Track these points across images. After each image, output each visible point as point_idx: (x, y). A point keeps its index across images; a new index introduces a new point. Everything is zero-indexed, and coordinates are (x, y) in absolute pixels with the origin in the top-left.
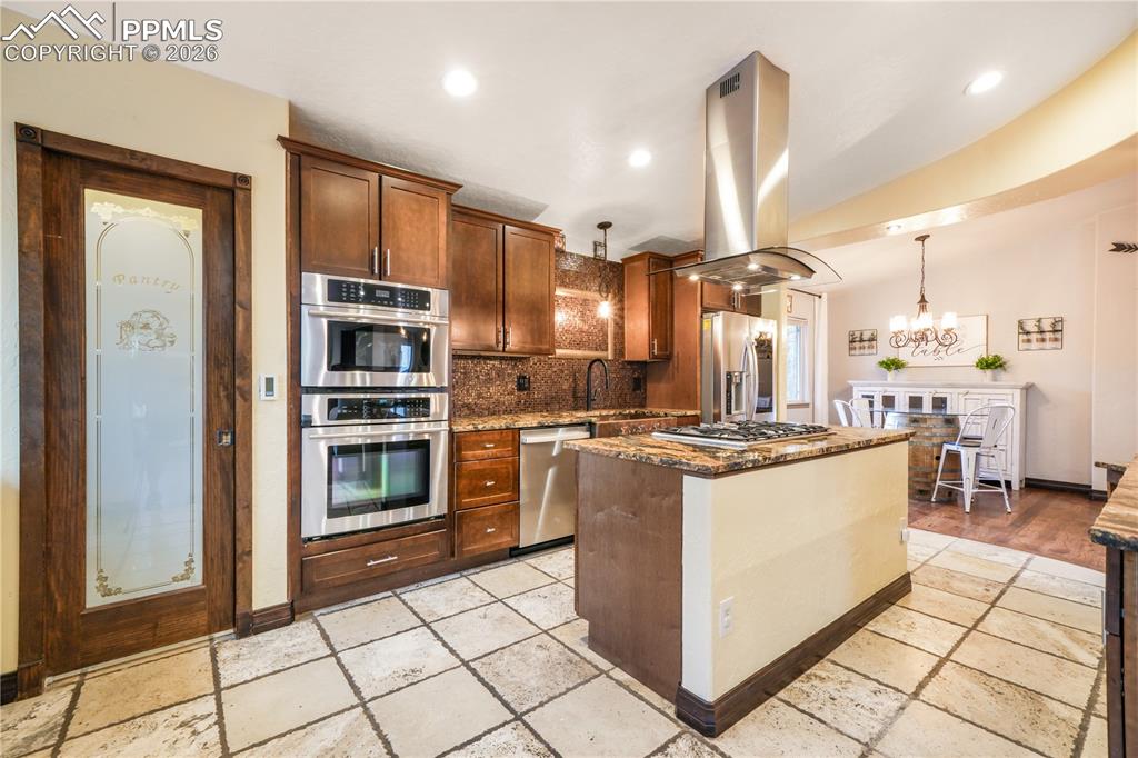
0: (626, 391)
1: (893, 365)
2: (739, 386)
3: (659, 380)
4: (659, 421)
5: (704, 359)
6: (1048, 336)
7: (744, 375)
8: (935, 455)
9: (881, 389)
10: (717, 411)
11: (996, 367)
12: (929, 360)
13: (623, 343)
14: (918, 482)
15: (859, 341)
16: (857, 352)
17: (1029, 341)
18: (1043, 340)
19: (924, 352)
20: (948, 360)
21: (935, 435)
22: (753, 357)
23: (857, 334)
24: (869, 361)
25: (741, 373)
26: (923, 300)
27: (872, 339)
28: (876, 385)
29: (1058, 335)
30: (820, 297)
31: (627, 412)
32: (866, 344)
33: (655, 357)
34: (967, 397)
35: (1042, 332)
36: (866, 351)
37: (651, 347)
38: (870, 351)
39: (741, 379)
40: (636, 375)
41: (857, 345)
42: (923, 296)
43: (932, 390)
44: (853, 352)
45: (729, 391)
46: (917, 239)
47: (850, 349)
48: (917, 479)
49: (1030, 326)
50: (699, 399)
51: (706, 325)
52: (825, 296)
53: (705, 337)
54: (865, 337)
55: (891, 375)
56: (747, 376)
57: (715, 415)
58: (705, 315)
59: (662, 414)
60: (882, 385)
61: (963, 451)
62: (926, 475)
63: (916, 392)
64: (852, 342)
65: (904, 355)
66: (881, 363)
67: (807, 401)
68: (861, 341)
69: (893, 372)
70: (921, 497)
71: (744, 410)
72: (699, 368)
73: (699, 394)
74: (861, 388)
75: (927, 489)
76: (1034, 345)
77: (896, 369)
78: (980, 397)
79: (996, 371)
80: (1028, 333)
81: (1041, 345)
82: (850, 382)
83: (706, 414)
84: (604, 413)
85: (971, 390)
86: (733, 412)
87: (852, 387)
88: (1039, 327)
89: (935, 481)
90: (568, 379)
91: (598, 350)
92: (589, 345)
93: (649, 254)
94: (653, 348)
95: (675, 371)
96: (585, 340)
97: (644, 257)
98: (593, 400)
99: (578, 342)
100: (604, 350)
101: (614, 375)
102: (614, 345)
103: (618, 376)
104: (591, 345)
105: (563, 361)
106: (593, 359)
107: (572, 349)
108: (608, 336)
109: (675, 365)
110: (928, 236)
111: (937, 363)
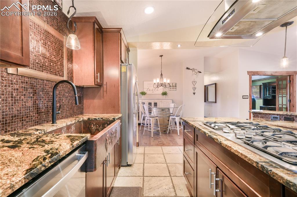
1: (144, 93)
5: (122, 87)
8: (168, 120)
11: (166, 95)
13: (72, 73)
14: (164, 129)
19: (150, 90)
21: (167, 114)
26: (162, 75)
34: (162, 102)
35: (173, 86)
37: (96, 77)
42: (162, 73)
43: (154, 101)
48: (164, 128)
50: (120, 108)
51: (123, 70)
53: (122, 75)
55: (143, 97)
58: (123, 64)
59: (111, 119)
61: (176, 118)
62: (166, 126)
63: (150, 101)
66: (141, 93)
69: (144, 95)
70: (164, 133)
72: (120, 91)
73: (120, 105)
75: (166, 130)
76: (172, 89)
78: (164, 102)
80: (171, 86)
83: (123, 116)
85: (162, 100)
88: (173, 85)
89: (168, 127)
90: (31, 97)
91: (57, 75)
92: (50, 69)
93: (95, 19)
94: (97, 79)
95: (105, 93)
96: (47, 65)
97: (91, 20)
98: (57, 114)
99: (41, 65)
100: (61, 76)
101: (67, 95)
102: (68, 74)
103: (70, 95)
104: (52, 70)
105: (26, 79)
106: (58, 82)
107: (35, 70)
108: (63, 66)
109: (105, 90)
110: (163, 56)
111: (153, 93)
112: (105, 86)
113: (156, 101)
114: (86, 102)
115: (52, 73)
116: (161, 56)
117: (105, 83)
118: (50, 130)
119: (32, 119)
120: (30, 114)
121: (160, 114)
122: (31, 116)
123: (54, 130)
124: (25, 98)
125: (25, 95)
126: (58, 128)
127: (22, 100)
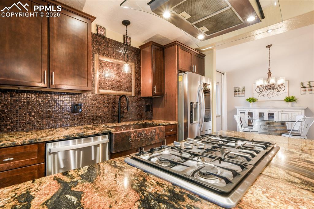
0: (142, 112)
1: (252, 100)
2: (196, 109)
3: (158, 107)
4: (155, 129)
5: (179, 96)
7: (198, 103)
9: (247, 110)
10: (186, 121)
11: (293, 101)
12: (266, 98)
13: (140, 88)
15: (238, 91)
16: (237, 95)
17: (305, 90)
18: (311, 90)
19: (263, 95)
20: (272, 99)
22: (202, 96)
23: (237, 89)
24: (242, 99)
25: (197, 103)
26: (270, 73)
27: (243, 91)
28: (246, 108)
30: (224, 74)
31: (141, 122)
32: (241, 92)
33: (155, 95)
34: (282, 113)
35: (311, 87)
36: (241, 95)
37: (153, 90)
38: (243, 95)
39: (197, 106)
40: (147, 104)
41: (237, 93)
42: (270, 71)
43: (268, 110)
44: (236, 96)
45: (191, 112)
46: (267, 47)
47: (235, 94)
49: (306, 85)
50: (177, 116)
51: (180, 79)
52: (225, 74)
53: (179, 85)
54: (240, 90)
55: (251, 105)
56: (199, 104)
57: (184, 123)
58: (180, 74)
59: (158, 124)
60: (248, 108)
63: (262, 111)
64: (236, 91)
65: (256, 96)
66: (247, 100)
67: (219, 115)
68: (239, 91)
69: (252, 103)
71: (198, 121)
72: (176, 100)
73: (177, 113)
74: (240, 110)
76: (308, 92)
77: (253, 102)
79: (293, 102)
80: (305, 87)
82: (236, 107)
83: (180, 123)
84: (128, 123)
85: (283, 110)
86: (194, 122)
87: (236, 109)
88: (309, 85)
90: (107, 106)
91: (126, 91)
92: (121, 88)
93: (152, 43)
94: (154, 91)
95: (166, 102)
96: (118, 85)
97: (149, 44)
98: (121, 117)
99: (114, 86)
100: (129, 91)
101: (135, 104)
102: (136, 89)
103: (138, 104)
104: (122, 88)
105: (104, 96)
106: (121, 95)
107: (110, 90)
108: (131, 84)
109: (166, 99)
110: (271, 45)
111: (269, 100)
112: (166, 96)
113: (271, 110)
114: (154, 109)
115: (121, 90)
116: (269, 46)
117: (166, 93)
118: (111, 126)
119: (107, 119)
120: (106, 116)
121: (265, 129)
122: (107, 117)
123: (115, 127)
124: (103, 106)
125: (103, 105)
126: (118, 126)
127: (102, 108)
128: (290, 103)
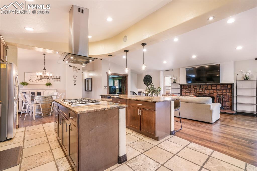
1: (25, 84)
6: (56, 79)
8: (50, 105)
17: (55, 80)
18: (58, 80)
19: (32, 81)
21: (50, 101)
26: (45, 69)
29: (60, 79)
34: (46, 91)
42: (45, 68)
48: (46, 112)
49: (55, 77)
55: (24, 87)
60: (22, 89)
62: (48, 110)
63: (33, 91)
65: (27, 81)
70: (47, 115)
76: (56, 81)
78: (48, 91)
80: (55, 79)
81: (57, 81)
88: (57, 77)
89: (50, 111)
110: (46, 54)
111: (36, 84)
116: (44, 54)
121: (43, 101)
128: (49, 86)
